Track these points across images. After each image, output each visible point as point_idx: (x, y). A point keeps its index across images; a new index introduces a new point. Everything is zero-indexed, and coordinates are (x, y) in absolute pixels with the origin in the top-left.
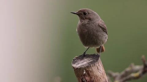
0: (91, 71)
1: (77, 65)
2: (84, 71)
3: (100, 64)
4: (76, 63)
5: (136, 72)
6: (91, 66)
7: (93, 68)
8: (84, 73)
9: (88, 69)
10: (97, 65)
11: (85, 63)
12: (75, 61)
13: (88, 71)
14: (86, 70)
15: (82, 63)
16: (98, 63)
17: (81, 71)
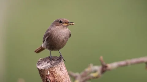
0: (55, 72)
1: (41, 66)
3: (63, 65)
4: (41, 65)
5: (95, 71)
6: (55, 67)
7: (56, 69)
8: (48, 73)
9: (51, 70)
10: (60, 66)
12: (40, 62)
13: (52, 72)
14: (50, 71)
15: (46, 64)
16: (61, 64)
17: (45, 72)
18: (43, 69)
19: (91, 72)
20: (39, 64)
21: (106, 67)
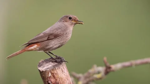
0: (56, 74)
2: (50, 73)
3: (64, 66)
4: (42, 67)
5: (99, 73)
6: (56, 68)
7: (58, 71)
8: (50, 75)
9: (53, 72)
10: (62, 67)
11: (50, 66)
13: (53, 74)
14: (51, 72)
15: (47, 66)
17: (47, 73)
18: (44, 70)
19: (95, 73)
20: (40, 65)
21: (110, 68)
